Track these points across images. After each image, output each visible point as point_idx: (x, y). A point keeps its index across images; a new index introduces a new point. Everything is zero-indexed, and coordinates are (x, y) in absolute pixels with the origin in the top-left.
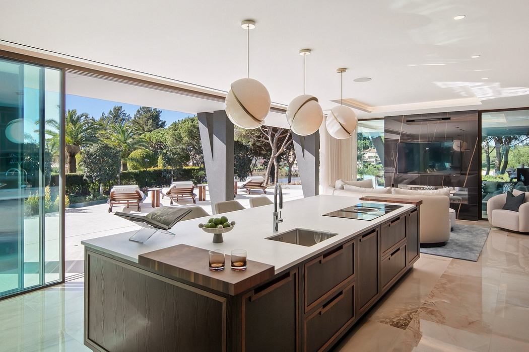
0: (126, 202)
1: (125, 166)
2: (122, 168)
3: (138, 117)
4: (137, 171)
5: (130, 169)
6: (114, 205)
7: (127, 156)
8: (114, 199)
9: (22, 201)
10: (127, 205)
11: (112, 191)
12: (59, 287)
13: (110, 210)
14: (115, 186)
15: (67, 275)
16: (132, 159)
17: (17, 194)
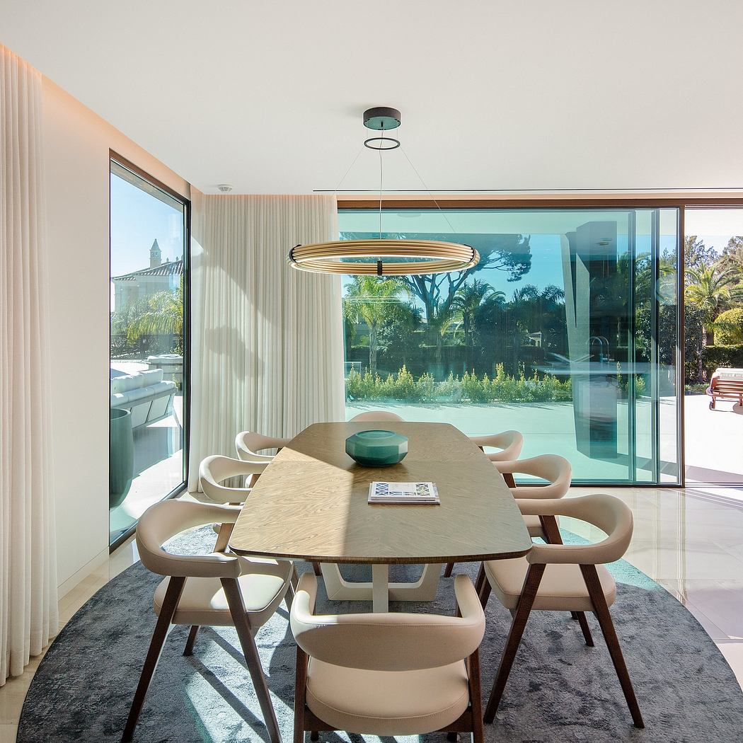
0: (738, 395)
1: (710, 336)
2: (704, 341)
3: (731, 251)
4: (733, 346)
5: (718, 342)
6: (717, 398)
7: (713, 321)
8: (718, 389)
9: (633, 377)
10: (738, 400)
11: (714, 375)
12: (677, 491)
13: (712, 405)
14: (718, 369)
15: (686, 480)
16: (723, 326)
17: (627, 369)
